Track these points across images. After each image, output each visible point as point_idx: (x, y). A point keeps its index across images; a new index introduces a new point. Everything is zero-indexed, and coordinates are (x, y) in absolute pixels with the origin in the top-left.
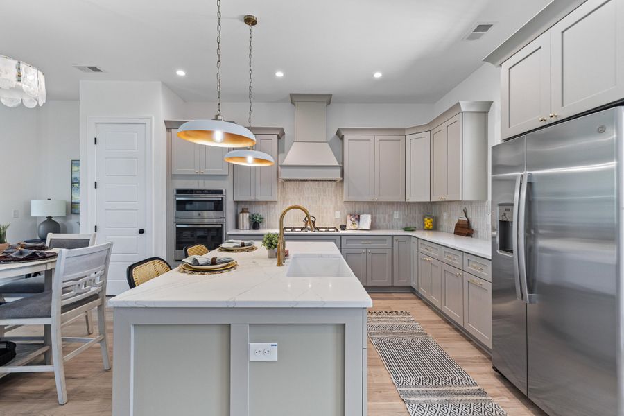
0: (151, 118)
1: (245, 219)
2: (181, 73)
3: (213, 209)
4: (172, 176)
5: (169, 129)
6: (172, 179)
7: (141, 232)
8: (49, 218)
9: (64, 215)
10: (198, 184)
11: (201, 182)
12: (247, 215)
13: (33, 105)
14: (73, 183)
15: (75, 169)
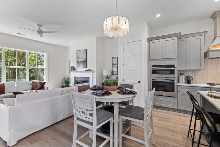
0: (143, 38)
1: (183, 78)
2: (158, 16)
3: (169, 73)
4: (150, 60)
5: (149, 41)
6: (150, 61)
7: (139, 82)
8: (107, 76)
9: (111, 75)
10: (162, 63)
11: (163, 62)
12: (184, 76)
13: (122, 35)
14: (113, 65)
15: (113, 60)
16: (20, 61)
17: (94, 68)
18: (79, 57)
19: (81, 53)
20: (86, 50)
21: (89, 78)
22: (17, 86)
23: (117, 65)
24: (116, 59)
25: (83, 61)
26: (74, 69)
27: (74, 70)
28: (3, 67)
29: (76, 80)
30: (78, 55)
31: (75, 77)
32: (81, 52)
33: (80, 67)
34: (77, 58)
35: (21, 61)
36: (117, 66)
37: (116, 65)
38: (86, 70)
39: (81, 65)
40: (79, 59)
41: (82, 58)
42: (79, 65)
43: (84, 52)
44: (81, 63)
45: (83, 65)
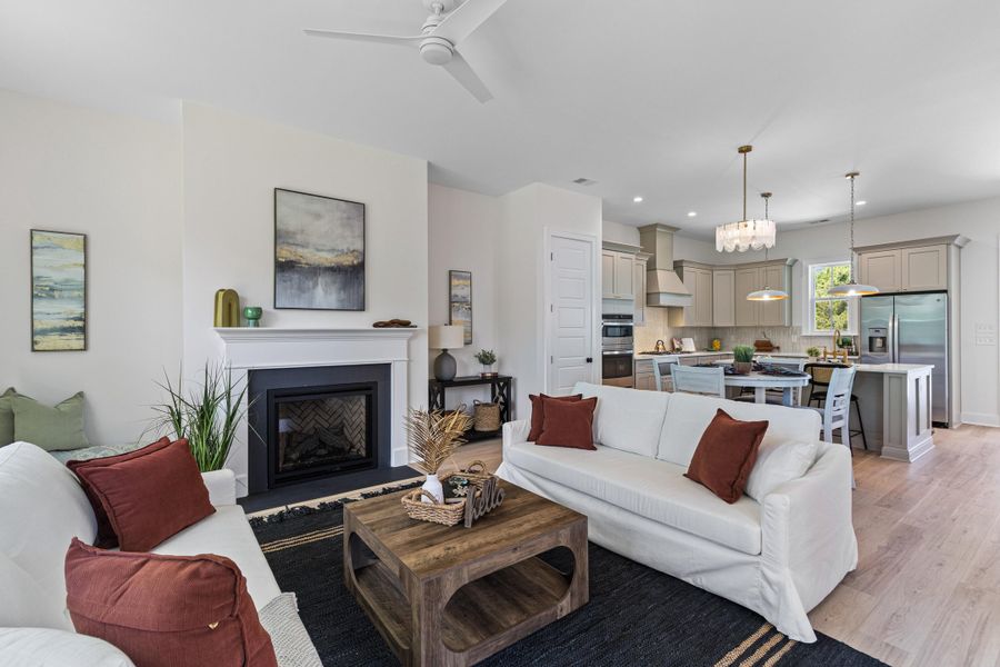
7: (590, 360)
8: (445, 351)
10: (614, 309)
11: (616, 307)
14: (450, 301)
18: (299, 238)
19: (318, 216)
20: (363, 205)
23: (471, 303)
24: (465, 278)
30: (291, 224)
31: (251, 373)
32: (318, 206)
36: (470, 309)
37: (466, 303)
38: (376, 325)
39: (326, 292)
40: (300, 251)
41: (333, 250)
42: (301, 290)
43: (349, 218)
44: (322, 280)
45: (343, 295)
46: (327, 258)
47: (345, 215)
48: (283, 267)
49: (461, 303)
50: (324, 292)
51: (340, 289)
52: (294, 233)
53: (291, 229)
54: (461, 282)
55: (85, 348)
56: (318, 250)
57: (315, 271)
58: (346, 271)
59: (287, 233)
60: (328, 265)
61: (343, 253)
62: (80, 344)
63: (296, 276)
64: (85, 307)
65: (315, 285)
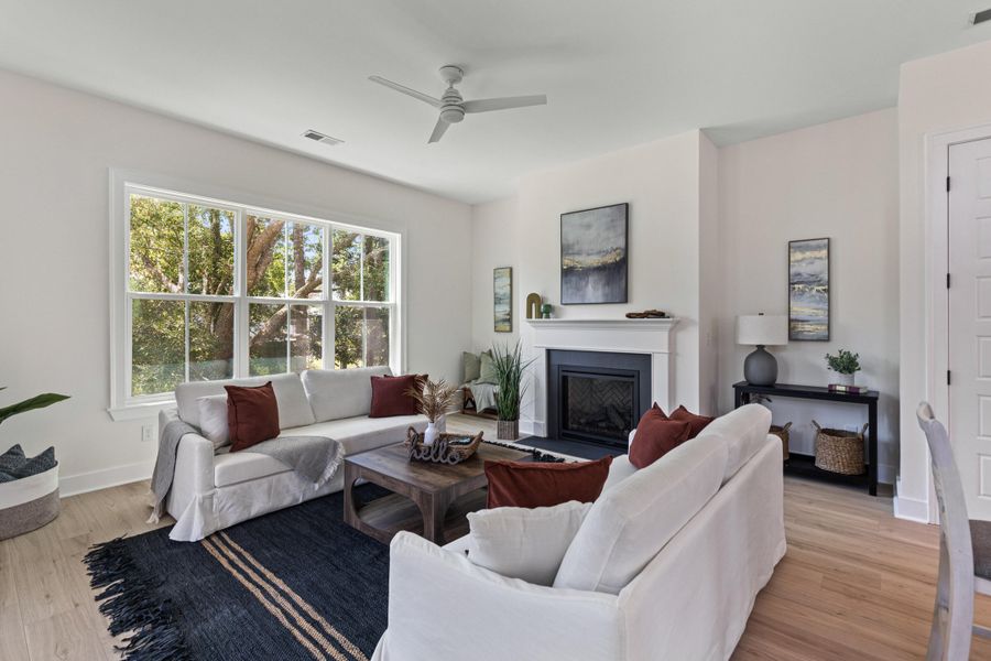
8: (761, 347)
9: (784, 342)
14: (790, 284)
15: (797, 256)
16: (254, 275)
17: (686, 304)
18: (576, 248)
19: (588, 226)
20: (627, 205)
21: (647, 358)
22: (314, 397)
23: (829, 282)
24: (819, 248)
25: (601, 269)
26: (549, 310)
27: (548, 317)
28: (239, 299)
29: (555, 369)
30: (571, 238)
31: (549, 351)
32: (589, 218)
33: (583, 296)
34: (565, 250)
35: (257, 274)
36: (828, 291)
37: (819, 282)
38: (629, 316)
39: (594, 288)
40: (577, 258)
41: (599, 253)
42: (578, 289)
43: (612, 221)
44: (591, 279)
45: (607, 290)
46: (594, 261)
47: (609, 219)
48: (567, 272)
49: (809, 283)
50: (593, 289)
51: (604, 285)
52: (573, 245)
53: (571, 242)
54: (808, 254)
55: (511, 331)
56: (589, 255)
57: (587, 272)
58: (609, 269)
59: (568, 246)
60: (595, 265)
61: (607, 252)
62: (508, 328)
63: (574, 279)
64: (511, 307)
65: (587, 282)
